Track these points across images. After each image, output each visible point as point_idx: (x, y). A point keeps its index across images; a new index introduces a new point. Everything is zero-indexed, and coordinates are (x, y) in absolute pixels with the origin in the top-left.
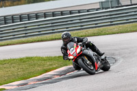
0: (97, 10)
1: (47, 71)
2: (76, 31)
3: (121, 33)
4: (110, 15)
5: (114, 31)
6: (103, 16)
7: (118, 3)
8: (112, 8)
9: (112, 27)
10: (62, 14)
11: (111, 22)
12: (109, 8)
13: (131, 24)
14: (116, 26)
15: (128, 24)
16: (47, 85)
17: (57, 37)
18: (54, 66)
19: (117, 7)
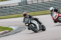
0: (17, 6)
6: (20, 9)
7: (27, 3)
8: (24, 5)
10: (2, 8)
12: (22, 5)
13: (32, 12)
19: (26, 5)
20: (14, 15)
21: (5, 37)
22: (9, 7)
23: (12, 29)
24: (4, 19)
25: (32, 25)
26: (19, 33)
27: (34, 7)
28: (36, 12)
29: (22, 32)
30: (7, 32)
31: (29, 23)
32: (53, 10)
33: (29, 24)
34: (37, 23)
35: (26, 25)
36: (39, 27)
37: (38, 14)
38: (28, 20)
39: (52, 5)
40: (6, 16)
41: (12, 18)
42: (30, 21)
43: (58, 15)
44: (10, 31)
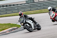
0: (25, 4)
1: (4, 30)
2: (16, 13)
3: (35, 14)
4: (30, 6)
5: (32, 13)
6: (27, 7)
7: (33, 1)
8: (31, 3)
9: (31, 11)
10: (10, 6)
11: (30, 9)
12: (30, 3)
13: (39, 10)
14: (33, 11)
15: (37, 10)
16: (4, 35)
17: (8, 15)
18: (7, 28)
19: (33, 3)
21: (13, 33)
22: (17, 5)
24: (13, 16)
25: (27, 24)
27: (40, 5)
28: (42, 10)
30: (15, 29)
31: (24, 22)
32: (51, 9)
33: (24, 24)
34: (32, 23)
35: (21, 24)
36: (34, 26)
37: (44, 12)
38: (23, 19)
40: (14, 13)
42: (25, 21)
43: (55, 14)
44: (18, 28)
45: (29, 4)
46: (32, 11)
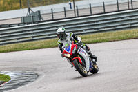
20: (13, 46)
23: (7, 77)
26: (25, 86)
29: (29, 84)
39: (97, 21)
41: (7, 51)
44: (4, 82)
45: (30, 25)
46: (36, 42)
